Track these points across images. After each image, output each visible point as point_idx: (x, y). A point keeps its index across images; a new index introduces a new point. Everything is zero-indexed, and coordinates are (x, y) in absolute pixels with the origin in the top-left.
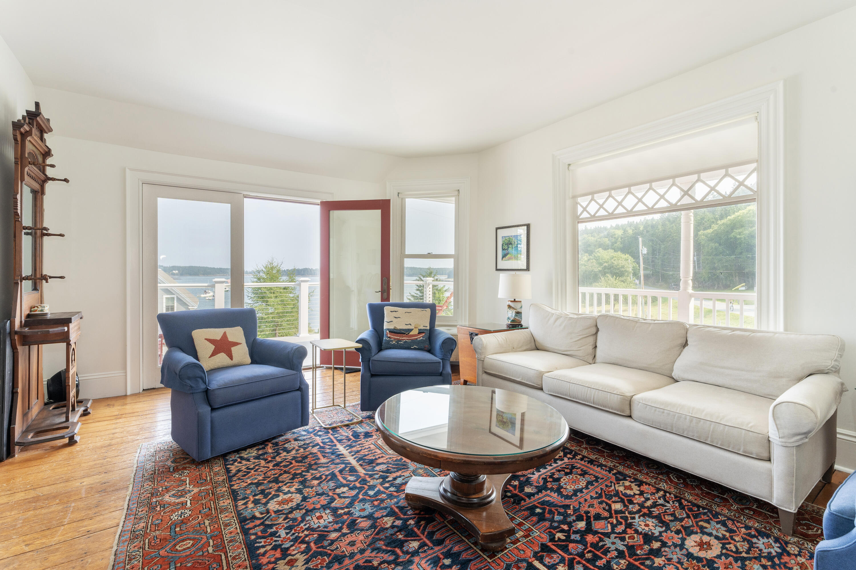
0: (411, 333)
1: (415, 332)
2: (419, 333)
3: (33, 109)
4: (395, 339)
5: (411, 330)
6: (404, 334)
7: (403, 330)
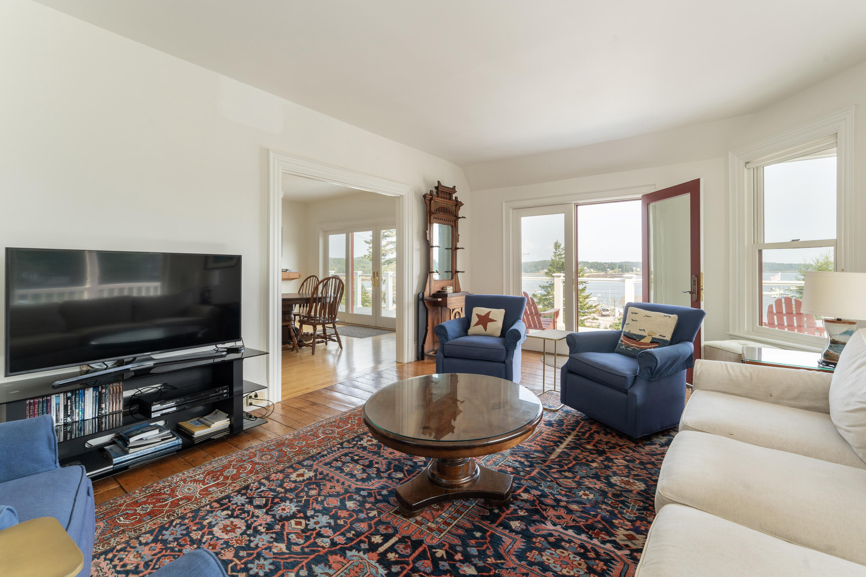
0: (642, 341)
1: (647, 340)
2: (651, 342)
3: (437, 185)
4: (626, 344)
5: (643, 337)
6: (635, 340)
7: (635, 335)
